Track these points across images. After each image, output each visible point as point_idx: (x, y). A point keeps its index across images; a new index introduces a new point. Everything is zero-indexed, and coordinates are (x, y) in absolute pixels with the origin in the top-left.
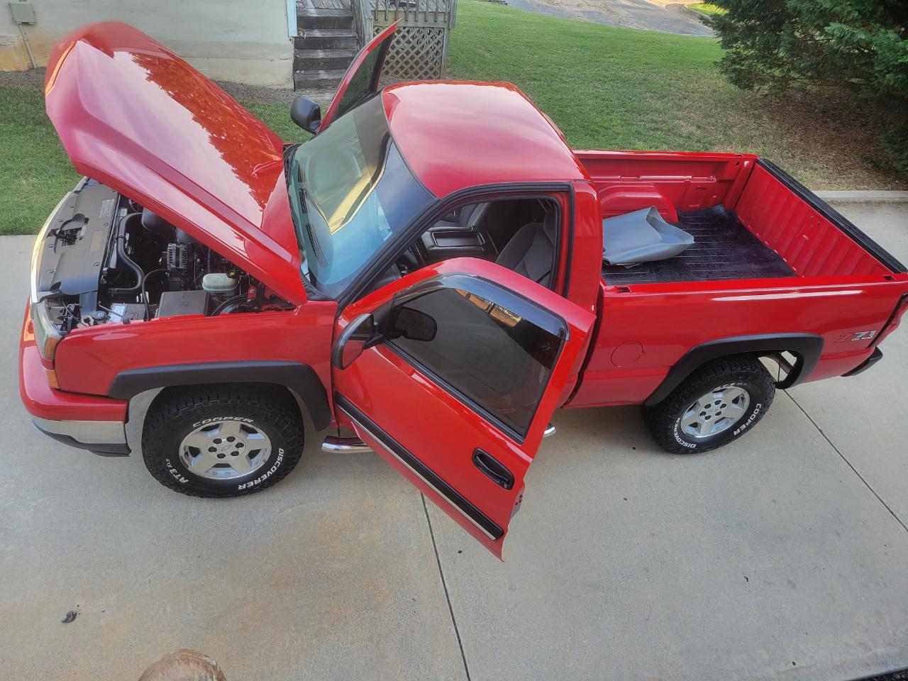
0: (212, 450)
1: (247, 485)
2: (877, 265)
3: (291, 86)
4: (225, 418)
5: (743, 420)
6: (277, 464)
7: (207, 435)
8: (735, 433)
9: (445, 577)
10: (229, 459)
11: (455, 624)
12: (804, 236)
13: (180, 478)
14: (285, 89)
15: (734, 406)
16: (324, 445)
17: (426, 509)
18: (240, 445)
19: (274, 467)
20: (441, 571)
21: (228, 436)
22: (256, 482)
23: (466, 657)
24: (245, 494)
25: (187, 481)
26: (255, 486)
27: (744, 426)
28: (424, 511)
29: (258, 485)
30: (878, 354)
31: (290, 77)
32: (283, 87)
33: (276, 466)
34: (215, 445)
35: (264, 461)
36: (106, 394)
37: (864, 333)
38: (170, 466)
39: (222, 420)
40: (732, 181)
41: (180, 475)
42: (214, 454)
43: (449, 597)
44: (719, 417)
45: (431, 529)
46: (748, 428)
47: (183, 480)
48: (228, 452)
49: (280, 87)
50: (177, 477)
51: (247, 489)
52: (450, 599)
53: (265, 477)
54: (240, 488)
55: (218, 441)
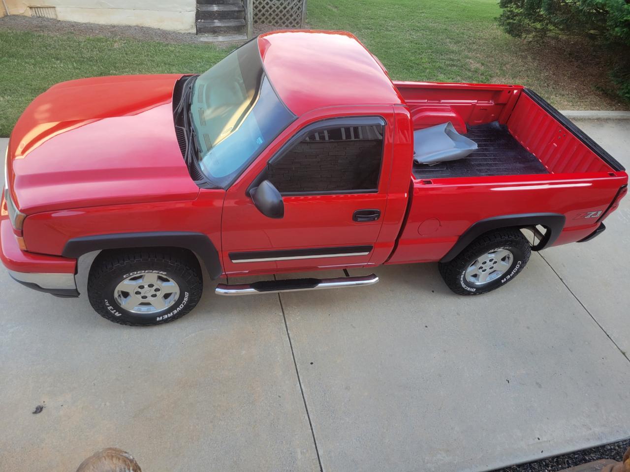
0: (138, 293)
1: (163, 318)
3: (194, 31)
4: (146, 271)
5: (508, 272)
7: (134, 283)
8: (503, 281)
9: (301, 381)
10: (150, 299)
11: (308, 413)
12: (554, 144)
13: (115, 312)
14: (190, 33)
15: (502, 263)
16: (217, 289)
17: (288, 334)
18: (157, 290)
20: (298, 377)
21: (149, 284)
22: (169, 315)
23: (315, 436)
24: (162, 324)
25: (120, 314)
26: (168, 318)
27: (509, 276)
29: (170, 317)
30: (602, 227)
31: (194, 24)
32: (189, 31)
33: (183, 304)
34: (140, 290)
35: (175, 301)
36: (60, 255)
37: (593, 213)
38: (108, 304)
39: (144, 273)
40: (505, 104)
41: (115, 311)
42: (139, 296)
43: (304, 394)
44: (492, 270)
45: (292, 348)
46: (512, 278)
47: (117, 314)
48: (149, 295)
49: (186, 32)
50: (113, 312)
51: (163, 320)
52: (305, 396)
53: (175, 312)
54: (158, 319)
55: (142, 287)
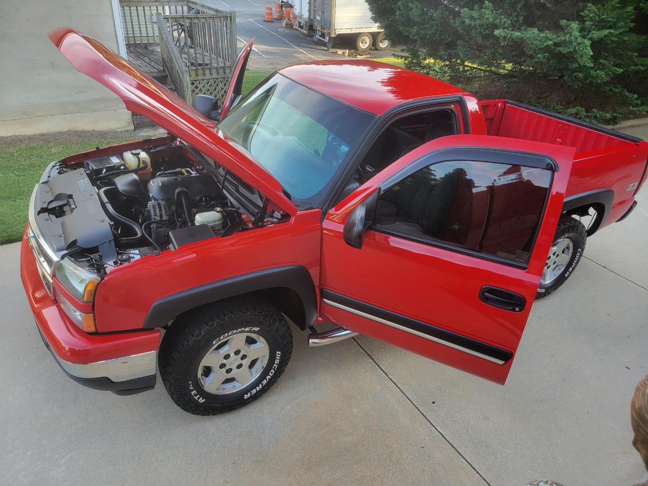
0: (223, 366)
1: (251, 394)
2: (622, 141)
3: (132, 127)
4: (239, 330)
5: (570, 265)
6: (275, 367)
7: (219, 353)
8: (566, 275)
9: (434, 424)
10: (234, 373)
11: (462, 457)
12: (558, 139)
13: (199, 398)
14: (127, 131)
15: (563, 255)
16: (311, 341)
18: (244, 357)
19: (272, 371)
20: (428, 421)
21: (235, 350)
22: (258, 389)
25: (204, 400)
26: (257, 392)
27: (571, 269)
28: (390, 381)
29: (260, 390)
31: (130, 121)
32: (126, 129)
33: (274, 369)
34: (225, 361)
35: (263, 367)
36: (142, 327)
37: (632, 185)
38: (192, 388)
39: (228, 336)
40: (493, 119)
41: (198, 396)
42: (224, 370)
43: (447, 437)
44: (556, 264)
45: (402, 392)
46: (573, 269)
47: (201, 400)
48: (234, 367)
49: (124, 129)
50: (196, 398)
52: (448, 439)
53: (265, 382)
54: (246, 397)
55: (227, 357)
